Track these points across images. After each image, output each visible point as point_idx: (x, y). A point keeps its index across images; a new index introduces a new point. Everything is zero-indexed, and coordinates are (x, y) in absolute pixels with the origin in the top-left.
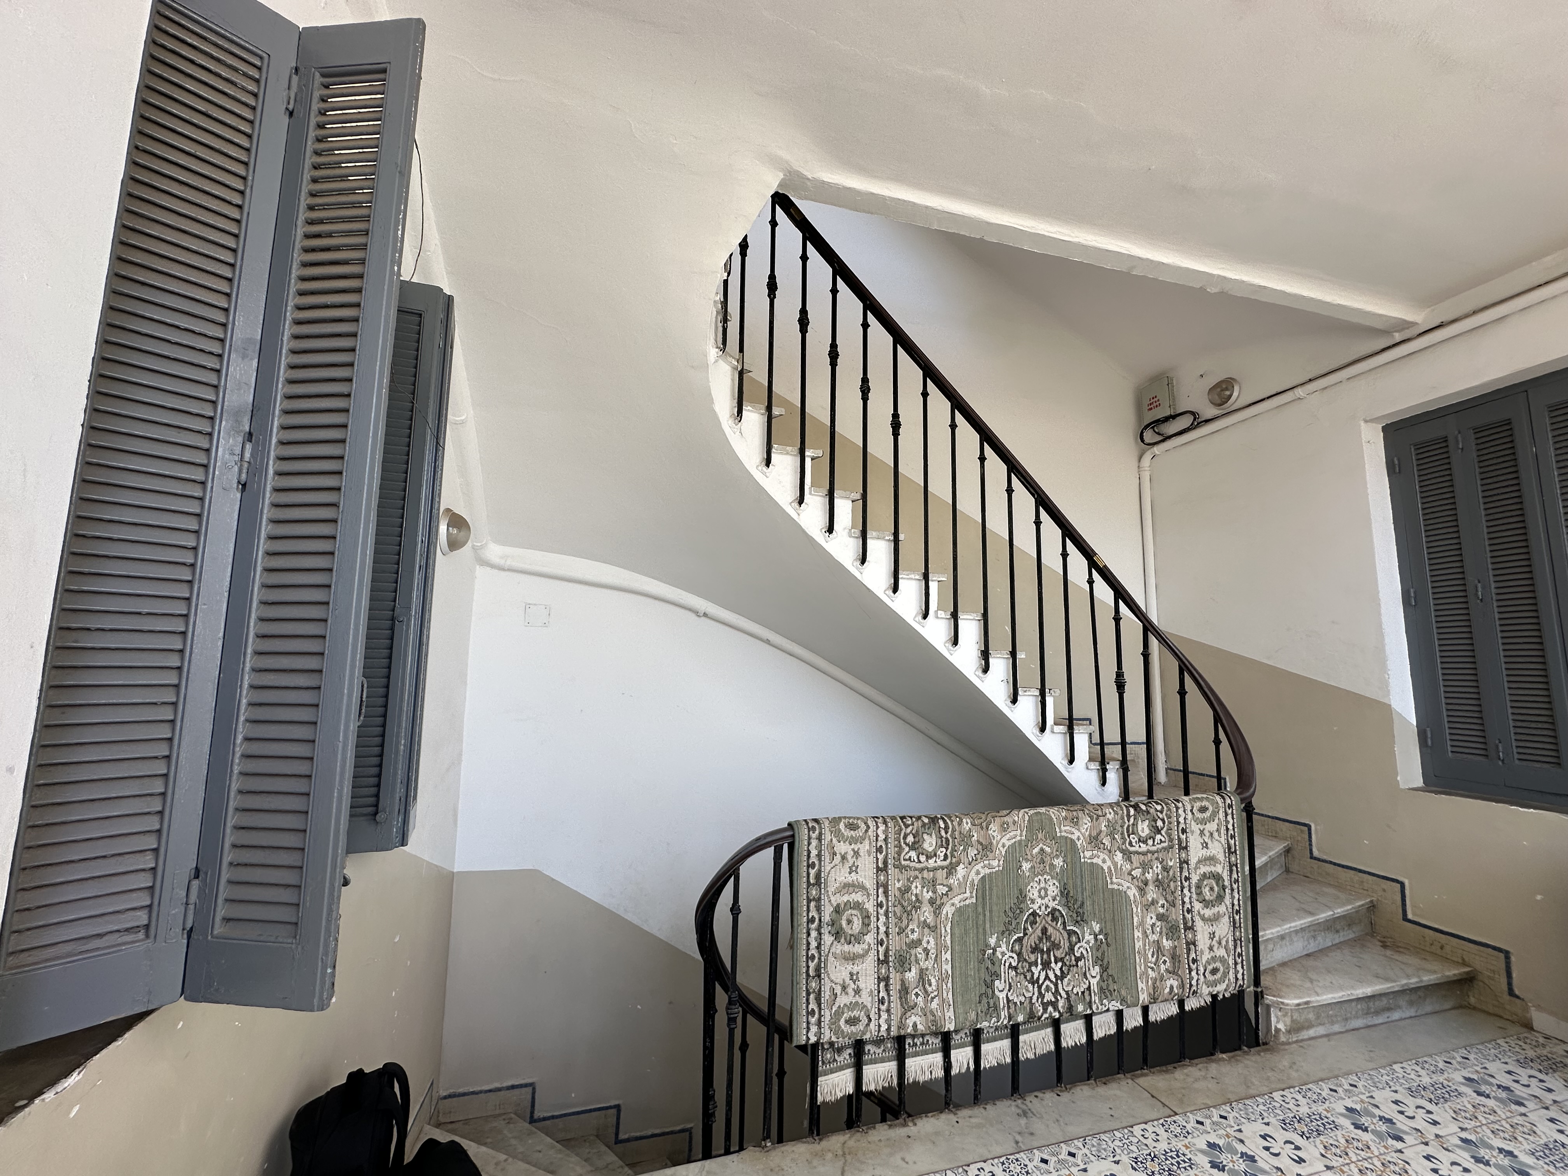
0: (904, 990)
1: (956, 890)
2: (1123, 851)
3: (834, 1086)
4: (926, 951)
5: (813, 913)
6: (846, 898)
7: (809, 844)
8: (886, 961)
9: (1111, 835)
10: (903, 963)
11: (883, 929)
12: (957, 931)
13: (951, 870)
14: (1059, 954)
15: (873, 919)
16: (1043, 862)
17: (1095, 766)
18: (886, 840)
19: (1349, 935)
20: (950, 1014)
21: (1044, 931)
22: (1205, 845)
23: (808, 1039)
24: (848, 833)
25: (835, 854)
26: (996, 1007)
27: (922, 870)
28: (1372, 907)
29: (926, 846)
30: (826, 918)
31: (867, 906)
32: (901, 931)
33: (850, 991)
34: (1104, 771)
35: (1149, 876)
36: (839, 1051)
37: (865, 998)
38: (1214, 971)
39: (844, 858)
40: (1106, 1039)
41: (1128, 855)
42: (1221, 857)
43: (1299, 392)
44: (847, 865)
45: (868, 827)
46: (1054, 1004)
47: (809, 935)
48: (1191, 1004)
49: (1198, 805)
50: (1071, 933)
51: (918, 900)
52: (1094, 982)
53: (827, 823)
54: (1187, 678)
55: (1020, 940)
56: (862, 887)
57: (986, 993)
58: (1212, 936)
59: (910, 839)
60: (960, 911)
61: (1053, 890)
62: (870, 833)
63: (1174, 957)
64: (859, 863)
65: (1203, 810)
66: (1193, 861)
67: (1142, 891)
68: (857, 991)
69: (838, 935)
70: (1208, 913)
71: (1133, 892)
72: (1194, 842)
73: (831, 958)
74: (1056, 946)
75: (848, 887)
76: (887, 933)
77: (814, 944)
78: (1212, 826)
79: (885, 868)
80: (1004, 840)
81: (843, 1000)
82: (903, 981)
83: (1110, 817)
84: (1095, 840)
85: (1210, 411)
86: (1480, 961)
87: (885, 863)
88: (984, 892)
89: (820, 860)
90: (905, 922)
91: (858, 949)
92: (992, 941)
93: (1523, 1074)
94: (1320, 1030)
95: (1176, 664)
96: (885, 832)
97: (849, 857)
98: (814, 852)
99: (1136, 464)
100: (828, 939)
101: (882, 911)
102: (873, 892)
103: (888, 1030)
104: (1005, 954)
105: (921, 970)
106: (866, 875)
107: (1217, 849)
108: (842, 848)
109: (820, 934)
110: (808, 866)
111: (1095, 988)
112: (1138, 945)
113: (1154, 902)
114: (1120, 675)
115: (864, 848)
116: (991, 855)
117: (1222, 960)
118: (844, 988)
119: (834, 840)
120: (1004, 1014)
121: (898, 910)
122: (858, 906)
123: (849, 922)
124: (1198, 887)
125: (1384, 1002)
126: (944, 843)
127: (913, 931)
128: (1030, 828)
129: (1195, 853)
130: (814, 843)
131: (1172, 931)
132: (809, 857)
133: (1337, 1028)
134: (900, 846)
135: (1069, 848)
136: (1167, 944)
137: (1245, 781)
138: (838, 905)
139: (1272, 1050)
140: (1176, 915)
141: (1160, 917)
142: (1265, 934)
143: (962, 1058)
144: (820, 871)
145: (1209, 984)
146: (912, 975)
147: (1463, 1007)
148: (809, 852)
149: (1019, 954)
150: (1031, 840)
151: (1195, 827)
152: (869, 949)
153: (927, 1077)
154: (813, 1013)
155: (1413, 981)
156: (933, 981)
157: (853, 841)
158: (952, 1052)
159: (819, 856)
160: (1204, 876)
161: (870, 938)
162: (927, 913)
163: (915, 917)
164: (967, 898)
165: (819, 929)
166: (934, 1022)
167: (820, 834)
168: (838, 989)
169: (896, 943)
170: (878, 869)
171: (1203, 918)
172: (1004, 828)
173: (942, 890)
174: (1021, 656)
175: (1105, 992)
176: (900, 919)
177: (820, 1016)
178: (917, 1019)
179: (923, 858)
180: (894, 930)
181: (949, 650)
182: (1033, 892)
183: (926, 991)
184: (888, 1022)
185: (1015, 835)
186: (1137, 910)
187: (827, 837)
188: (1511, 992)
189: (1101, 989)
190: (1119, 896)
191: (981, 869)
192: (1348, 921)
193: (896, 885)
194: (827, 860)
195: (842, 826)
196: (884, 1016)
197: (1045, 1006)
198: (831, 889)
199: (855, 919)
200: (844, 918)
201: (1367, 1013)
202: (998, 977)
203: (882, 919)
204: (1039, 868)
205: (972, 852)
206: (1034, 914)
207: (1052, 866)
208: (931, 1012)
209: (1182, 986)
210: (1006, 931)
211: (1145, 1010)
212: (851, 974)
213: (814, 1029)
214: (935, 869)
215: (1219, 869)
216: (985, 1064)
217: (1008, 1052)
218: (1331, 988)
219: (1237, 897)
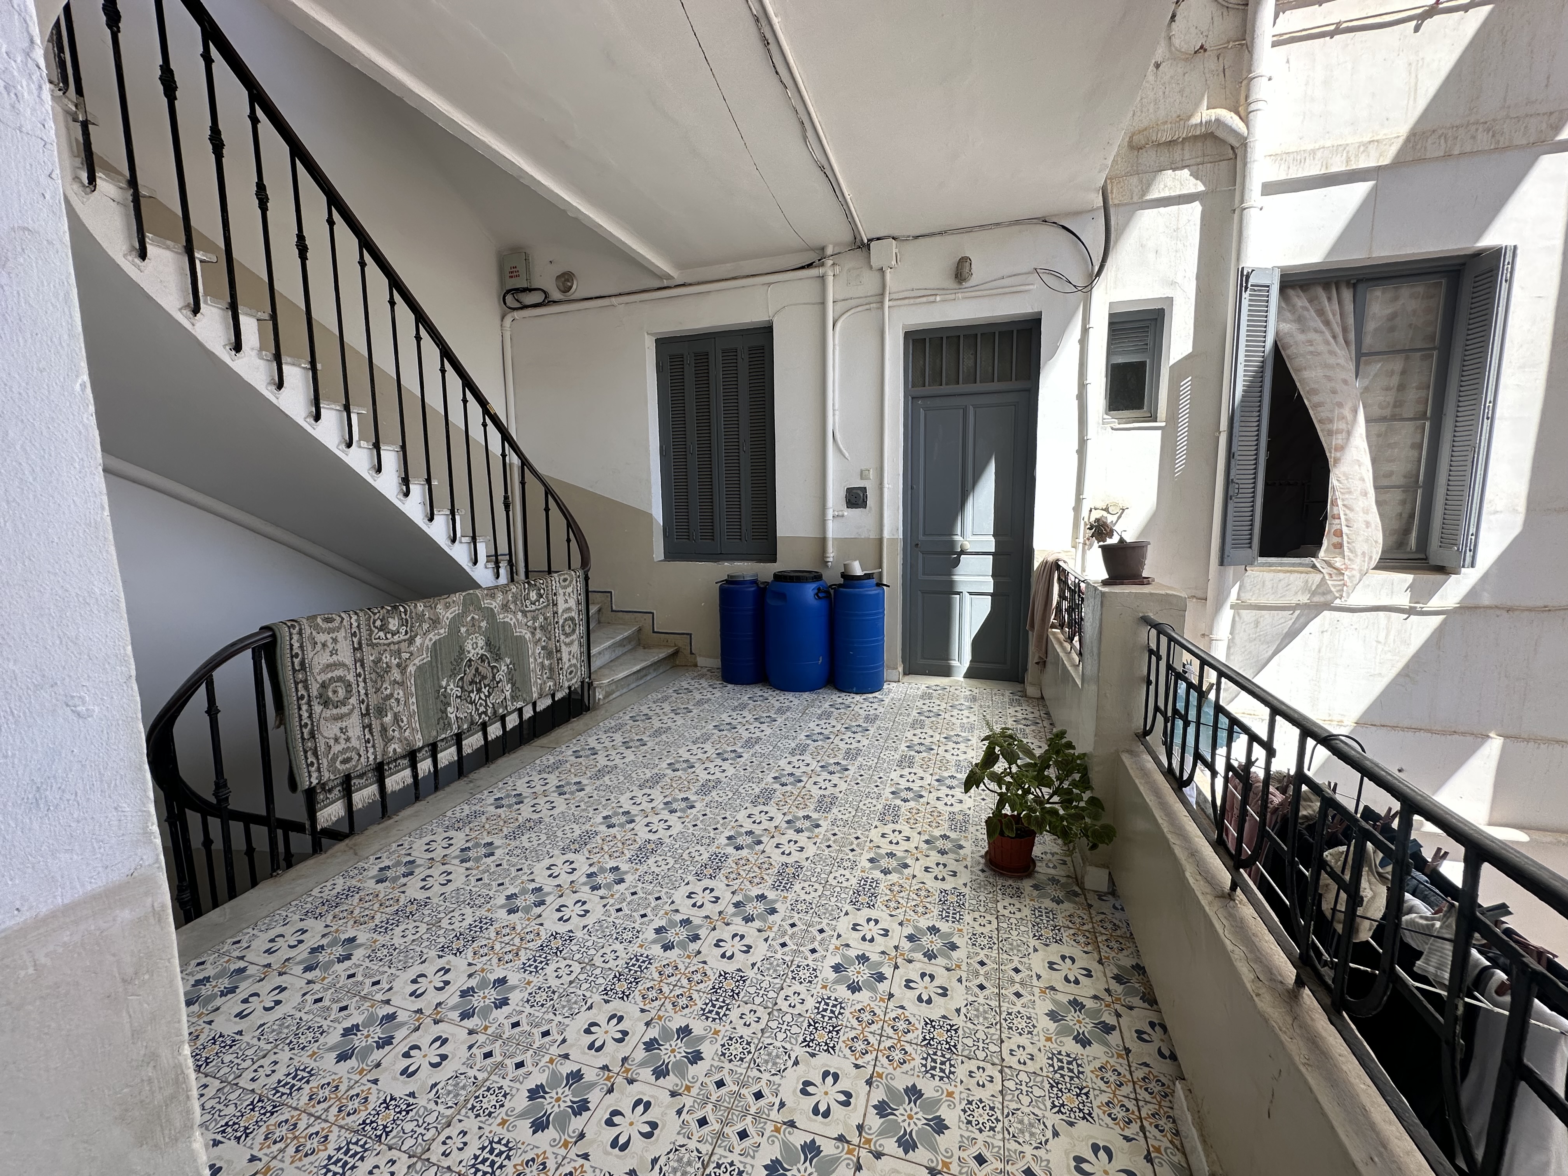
0: (384, 729)
1: (416, 655)
2: (522, 612)
3: (330, 815)
4: (398, 700)
5: (302, 692)
6: (329, 675)
7: (291, 639)
8: (368, 714)
9: (515, 602)
10: (381, 712)
11: (363, 692)
12: (418, 682)
13: (411, 641)
14: (486, 682)
15: (354, 686)
16: (474, 625)
17: (491, 565)
18: (358, 627)
19: (629, 647)
20: (419, 736)
21: (477, 669)
22: (566, 601)
23: (311, 783)
24: (325, 625)
25: (316, 643)
26: (450, 724)
27: (389, 644)
28: (640, 630)
29: (391, 627)
30: (314, 692)
31: (348, 678)
32: (377, 690)
33: (342, 741)
34: (498, 568)
35: (537, 624)
36: (330, 791)
37: (355, 743)
38: (571, 673)
39: (324, 645)
40: (514, 728)
41: (524, 613)
42: (574, 607)
43: (614, 300)
44: (328, 651)
45: (343, 619)
46: (485, 713)
47: (300, 709)
48: (559, 696)
49: (562, 578)
50: (493, 668)
51: (388, 666)
52: (508, 694)
53: (305, 621)
54: (551, 500)
55: (462, 678)
56: (343, 665)
57: (442, 718)
58: (570, 653)
59: (378, 623)
60: (420, 668)
61: (481, 643)
62: (345, 622)
63: (551, 669)
64: (338, 647)
65: (565, 580)
66: (560, 611)
67: (533, 634)
68: (348, 740)
69: (326, 704)
70: (567, 640)
71: (528, 636)
72: (560, 600)
73: (322, 722)
74: (484, 678)
75: (330, 667)
76: (366, 694)
77: (305, 715)
78: (569, 590)
79: (360, 648)
80: (448, 614)
81: (336, 749)
82: (382, 725)
83: (514, 590)
84: (505, 607)
85: (556, 295)
86: (682, 642)
87: (360, 643)
88: (436, 650)
89: (303, 651)
90: (380, 683)
91: (344, 710)
92: (444, 683)
93: (693, 682)
94: (618, 694)
95: (542, 489)
96: (358, 620)
97: (329, 644)
98: (296, 645)
99: (498, 322)
100: (317, 708)
101: (360, 679)
102: (352, 667)
103: (375, 759)
104: (453, 689)
105: (395, 714)
106: (345, 655)
107: (572, 603)
108: (321, 638)
109: (310, 706)
110: (292, 657)
111: (508, 697)
112: (532, 666)
113: (540, 640)
114: (506, 498)
115: (341, 635)
116: (439, 626)
117: (575, 665)
118: (336, 740)
119: (314, 633)
120: (455, 727)
121: (373, 676)
122: (340, 679)
123: (335, 692)
124: (563, 626)
125: (645, 671)
126: (404, 623)
127: (386, 689)
128: (464, 604)
129: (561, 606)
130: (295, 637)
131: (549, 655)
132: (291, 649)
133: (625, 690)
134: (371, 630)
135: (490, 614)
136: (547, 663)
137: (585, 563)
138: (324, 682)
139: (595, 709)
140: (552, 645)
141: (543, 648)
142: (593, 651)
143: (425, 766)
144: (303, 659)
145: (568, 680)
146: (388, 719)
147: (675, 666)
148: (291, 646)
149: (462, 688)
150: (465, 612)
151: (561, 591)
152: (354, 708)
153: (401, 785)
154: (312, 764)
155: (656, 658)
156: (405, 719)
157: (330, 631)
158: (419, 765)
159: (301, 647)
160: (566, 620)
161: (353, 700)
162: (396, 674)
163: (387, 678)
164: (426, 657)
165: (309, 704)
166: (408, 744)
167: (301, 629)
168: (332, 742)
169: (374, 700)
170: (355, 649)
171: (566, 644)
172: (447, 607)
173: (405, 656)
174: (434, 483)
175: (514, 698)
176: (376, 682)
177: (319, 764)
178: (396, 746)
179: (389, 636)
180: (371, 691)
181: (372, 477)
182: (469, 646)
183: (400, 726)
184: (375, 754)
185: (455, 610)
186: (531, 646)
187: (307, 631)
188: (691, 653)
189: (512, 697)
190: (522, 638)
191: (433, 637)
192: (628, 639)
193: (369, 659)
194: (310, 648)
195: (319, 620)
196: (371, 750)
197: (480, 715)
198: (316, 671)
199: (339, 689)
200: (330, 690)
201: (637, 679)
202: (449, 704)
203: (362, 685)
204: (472, 630)
205: (425, 626)
206: (470, 660)
207: (480, 627)
208: (406, 739)
209: (555, 685)
210: (453, 675)
211: (534, 705)
212: (341, 729)
213: (315, 775)
214: (399, 642)
215: (573, 614)
216: (440, 765)
217: (455, 753)
218: (623, 671)
219: (581, 629)
